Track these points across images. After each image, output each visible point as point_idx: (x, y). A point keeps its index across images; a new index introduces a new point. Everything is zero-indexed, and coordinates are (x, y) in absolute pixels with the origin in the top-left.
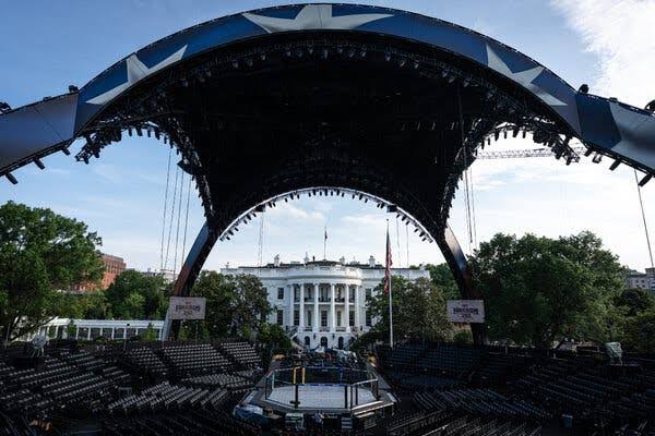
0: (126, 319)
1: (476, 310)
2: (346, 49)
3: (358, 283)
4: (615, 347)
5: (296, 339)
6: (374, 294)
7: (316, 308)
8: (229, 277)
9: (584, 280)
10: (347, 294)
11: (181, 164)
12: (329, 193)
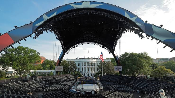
0: (46, 70)
1: (120, 68)
2: (93, 12)
3: (95, 62)
4: (149, 77)
5: (82, 74)
6: (99, 65)
7: (87, 68)
8: (68, 61)
9: (144, 62)
10: (93, 65)
11: (57, 38)
12: (89, 44)
